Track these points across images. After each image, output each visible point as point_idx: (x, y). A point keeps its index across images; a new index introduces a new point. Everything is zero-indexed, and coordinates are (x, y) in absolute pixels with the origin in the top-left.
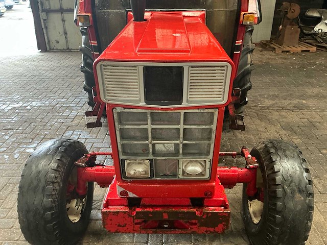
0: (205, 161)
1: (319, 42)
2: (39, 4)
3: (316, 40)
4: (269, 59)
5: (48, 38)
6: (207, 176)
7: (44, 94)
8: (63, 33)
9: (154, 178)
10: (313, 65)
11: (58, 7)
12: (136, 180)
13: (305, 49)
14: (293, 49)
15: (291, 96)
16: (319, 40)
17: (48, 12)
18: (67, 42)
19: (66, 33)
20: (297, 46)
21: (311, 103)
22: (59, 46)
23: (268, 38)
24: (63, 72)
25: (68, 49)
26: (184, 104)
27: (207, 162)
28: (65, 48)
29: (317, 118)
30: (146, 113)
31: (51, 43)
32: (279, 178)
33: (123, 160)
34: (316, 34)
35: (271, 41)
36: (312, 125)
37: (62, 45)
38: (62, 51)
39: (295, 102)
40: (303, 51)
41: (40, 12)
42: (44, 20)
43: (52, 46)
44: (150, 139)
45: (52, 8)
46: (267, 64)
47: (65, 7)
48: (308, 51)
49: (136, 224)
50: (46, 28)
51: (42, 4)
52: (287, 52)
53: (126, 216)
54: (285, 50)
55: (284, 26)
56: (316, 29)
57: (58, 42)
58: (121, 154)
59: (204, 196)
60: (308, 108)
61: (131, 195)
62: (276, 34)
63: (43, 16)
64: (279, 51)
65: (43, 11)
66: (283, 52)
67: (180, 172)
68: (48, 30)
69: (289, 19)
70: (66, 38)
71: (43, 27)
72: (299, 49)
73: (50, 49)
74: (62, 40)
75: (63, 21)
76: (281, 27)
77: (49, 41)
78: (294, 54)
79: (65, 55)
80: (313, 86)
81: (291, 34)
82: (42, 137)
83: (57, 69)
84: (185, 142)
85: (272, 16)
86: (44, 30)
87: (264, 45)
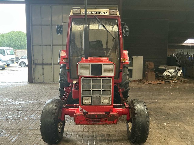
0: (109, 98)
1: (166, 80)
2: (32, 61)
3: (164, 78)
4: (141, 86)
5: (34, 77)
6: (110, 104)
7: (34, 99)
8: (42, 74)
9: (92, 105)
10: (163, 89)
11: (41, 62)
12: (86, 105)
13: (159, 82)
14: (153, 82)
15: (151, 99)
16: (166, 78)
17: (36, 64)
18: (43, 78)
19: (43, 75)
20: (155, 81)
21: (160, 101)
22: (39, 81)
23: (141, 78)
24: (42, 91)
25: (44, 82)
26: (102, 75)
27: (110, 98)
28: (42, 82)
29: (161, 106)
30: (91, 79)
31: (35, 79)
32: (136, 111)
33: (83, 97)
34: (164, 76)
35: (142, 79)
36: (159, 108)
37: (41, 80)
38: (41, 83)
39: (153, 101)
40: (158, 83)
41: (32, 64)
42: (34, 68)
43: (36, 81)
44: (92, 89)
45: (39, 63)
46: (141, 88)
47: (45, 63)
48: (161, 83)
49: (86, 120)
50: (34, 72)
51: (34, 61)
52: (151, 83)
53: (83, 116)
54: (149, 82)
55: (148, 72)
56: (164, 74)
57: (39, 79)
58: (82, 94)
59: (109, 111)
60: (158, 103)
61: (84, 111)
62: (144, 75)
63: (33, 66)
64: (146, 83)
65: (34, 64)
66: (148, 83)
67: (101, 102)
68: (35, 73)
69: (149, 69)
70: (43, 77)
71: (33, 71)
72: (156, 82)
73: (34, 82)
74: (41, 78)
75: (43, 69)
76: (146, 72)
77: (34, 78)
78: (154, 84)
79: (42, 85)
80: (162, 95)
81: (151, 75)
82: (37, 113)
83: (39, 90)
84: (103, 90)
85: (142, 68)
86: (33, 73)
87: (139, 81)
